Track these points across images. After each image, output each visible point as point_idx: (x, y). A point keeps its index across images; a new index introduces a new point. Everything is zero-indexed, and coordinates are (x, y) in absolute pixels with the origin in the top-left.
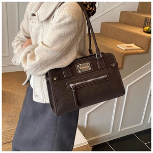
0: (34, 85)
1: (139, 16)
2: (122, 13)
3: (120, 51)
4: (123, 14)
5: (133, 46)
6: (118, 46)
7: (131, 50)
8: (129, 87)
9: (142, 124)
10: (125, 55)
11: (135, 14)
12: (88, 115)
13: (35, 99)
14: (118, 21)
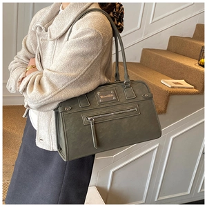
0: (38, 125)
1: (194, 43)
2: (171, 38)
3: (164, 88)
4: (173, 39)
5: (183, 83)
6: (162, 81)
7: (179, 88)
8: (173, 139)
9: (189, 192)
10: (170, 95)
11: (189, 40)
12: (114, 173)
13: (39, 144)
14: (166, 49)
